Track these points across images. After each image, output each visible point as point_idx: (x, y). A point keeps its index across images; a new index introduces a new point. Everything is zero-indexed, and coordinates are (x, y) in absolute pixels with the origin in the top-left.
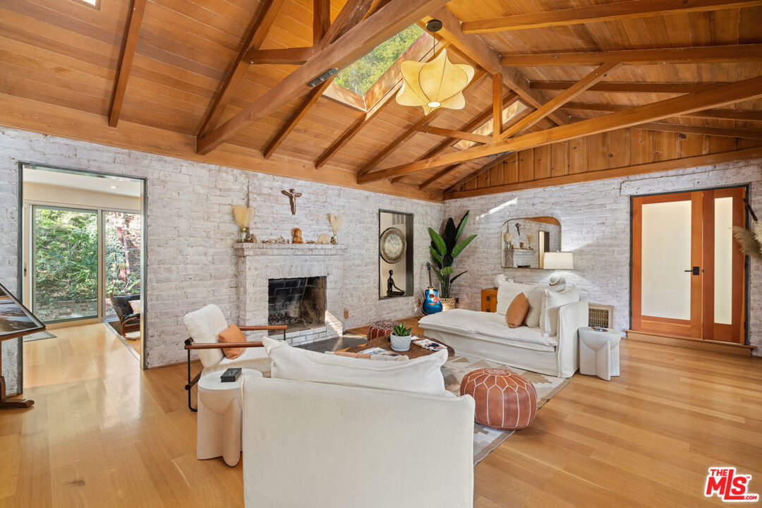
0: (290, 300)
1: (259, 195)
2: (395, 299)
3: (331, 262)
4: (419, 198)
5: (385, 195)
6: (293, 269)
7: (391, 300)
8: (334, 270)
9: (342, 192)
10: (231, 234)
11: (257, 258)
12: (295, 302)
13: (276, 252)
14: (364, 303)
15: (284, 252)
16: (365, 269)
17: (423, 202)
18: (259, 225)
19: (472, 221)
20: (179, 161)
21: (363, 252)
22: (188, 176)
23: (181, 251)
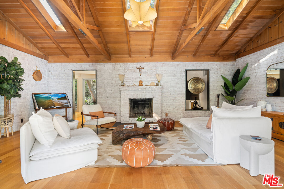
0: (145, 107)
1: (128, 70)
2: (196, 111)
3: (155, 93)
4: (214, 61)
5: (189, 62)
6: (138, 95)
7: (193, 111)
8: (156, 96)
9: (164, 64)
10: (119, 84)
11: (124, 91)
12: (147, 108)
13: (131, 89)
14: (176, 111)
15: (134, 89)
16: (177, 96)
17: (218, 63)
18: (127, 81)
19: (250, 69)
20: (104, 63)
21: (176, 89)
22: (106, 68)
23: (105, 90)
